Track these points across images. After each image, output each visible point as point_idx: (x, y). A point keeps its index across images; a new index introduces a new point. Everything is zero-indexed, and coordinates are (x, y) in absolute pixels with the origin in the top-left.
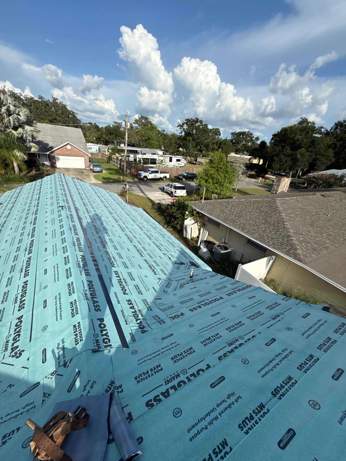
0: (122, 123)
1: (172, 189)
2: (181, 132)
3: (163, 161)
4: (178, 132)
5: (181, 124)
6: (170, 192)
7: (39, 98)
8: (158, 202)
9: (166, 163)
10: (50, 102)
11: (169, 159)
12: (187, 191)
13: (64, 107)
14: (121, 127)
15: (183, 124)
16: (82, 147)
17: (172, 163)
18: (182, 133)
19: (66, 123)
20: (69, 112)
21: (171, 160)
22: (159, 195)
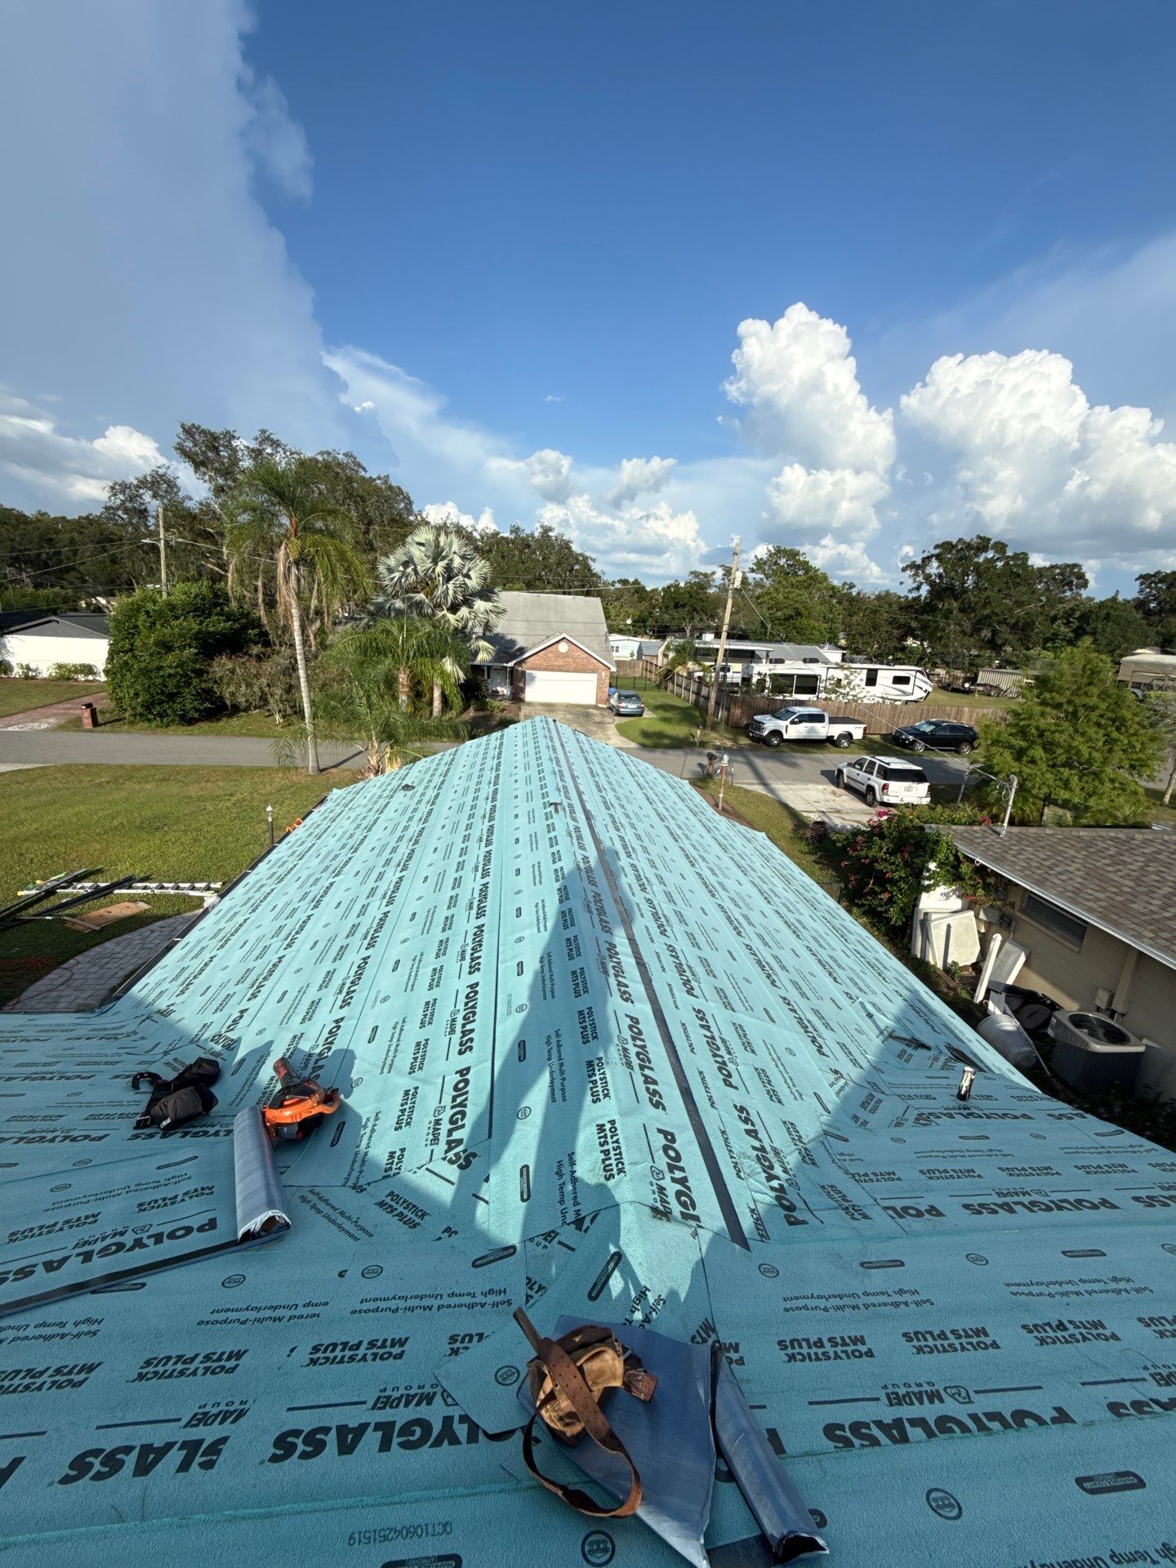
0: (713, 573)
1: (874, 777)
2: (915, 585)
3: (844, 682)
4: (903, 586)
5: (919, 562)
6: (863, 789)
7: (511, 532)
8: (815, 817)
9: (854, 689)
10: (533, 537)
11: (864, 675)
12: (930, 789)
13: (566, 545)
14: (710, 586)
15: (927, 560)
16: (596, 646)
17: (876, 691)
18: (918, 588)
19: (563, 588)
20: (576, 558)
21: (871, 680)
22: (821, 796)
